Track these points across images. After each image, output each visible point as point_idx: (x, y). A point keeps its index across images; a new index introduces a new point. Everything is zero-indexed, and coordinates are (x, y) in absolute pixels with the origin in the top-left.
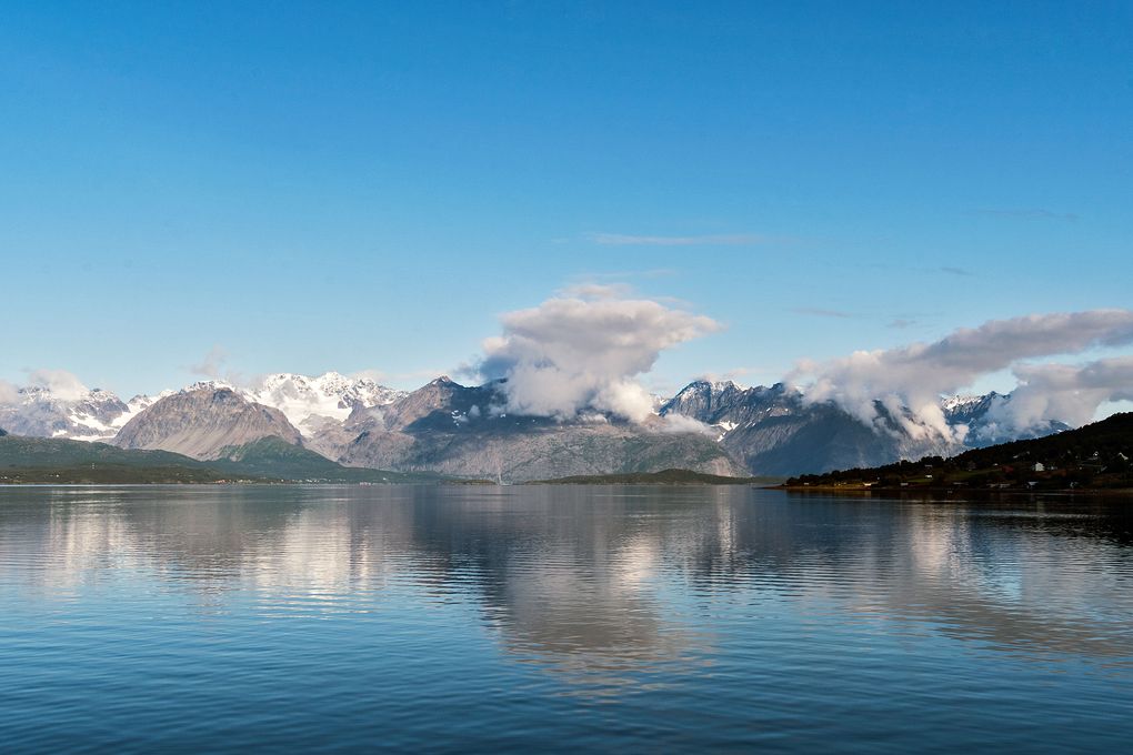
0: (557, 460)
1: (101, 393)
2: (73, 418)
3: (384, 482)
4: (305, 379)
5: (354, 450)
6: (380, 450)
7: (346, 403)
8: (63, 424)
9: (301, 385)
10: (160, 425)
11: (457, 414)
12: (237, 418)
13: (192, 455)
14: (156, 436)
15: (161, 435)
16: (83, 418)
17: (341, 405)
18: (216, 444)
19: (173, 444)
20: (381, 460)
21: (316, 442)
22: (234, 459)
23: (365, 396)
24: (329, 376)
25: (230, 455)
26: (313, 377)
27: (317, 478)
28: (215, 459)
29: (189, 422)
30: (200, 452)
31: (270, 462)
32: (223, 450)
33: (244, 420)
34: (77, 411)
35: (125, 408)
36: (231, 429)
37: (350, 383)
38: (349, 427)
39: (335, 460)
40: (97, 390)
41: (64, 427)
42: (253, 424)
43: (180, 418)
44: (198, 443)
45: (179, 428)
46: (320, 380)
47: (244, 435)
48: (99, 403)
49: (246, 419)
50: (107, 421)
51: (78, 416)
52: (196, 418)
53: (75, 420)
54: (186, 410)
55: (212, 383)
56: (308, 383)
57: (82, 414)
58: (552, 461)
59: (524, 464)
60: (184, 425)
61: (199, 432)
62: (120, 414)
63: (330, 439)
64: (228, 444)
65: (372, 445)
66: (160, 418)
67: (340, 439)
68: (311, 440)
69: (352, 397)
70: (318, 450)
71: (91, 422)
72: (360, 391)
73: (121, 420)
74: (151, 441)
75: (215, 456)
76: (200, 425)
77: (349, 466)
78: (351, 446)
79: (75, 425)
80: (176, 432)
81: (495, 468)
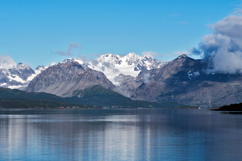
0: (239, 96)
1: (23, 65)
2: (10, 77)
3: (150, 107)
4: (118, 56)
5: (138, 91)
6: (151, 92)
7: (138, 68)
8: (5, 80)
9: (116, 60)
10: (45, 80)
11: (190, 73)
12: (81, 76)
13: (60, 95)
14: (44, 86)
15: (46, 85)
16: (14, 77)
17: (136, 69)
18: (71, 89)
19: (51, 90)
20: (151, 96)
21: (121, 88)
22: (79, 96)
23: (148, 65)
24: (130, 55)
25: (77, 95)
26: (122, 56)
27: (117, 105)
28: (71, 96)
29: (59, 79)
30: (63, 93)
31: (96, 98)
32: (74, 92)
33: (84, 77)
34: (11, 74)
35: (34, 72)
36: (78, 82)
37: (141, 58)
38: (138, 80)
39: (129, 96)
40: (21, 64)
41: (6, 82)
42: (88, 79)
43: (54, 77)
44: (63, 89)
45: (54, 82)
46: (126, 57)
47: (84, 85)
48: (21, 70)
49: (85, 77)
50: (25, 78)
51: (12, 76)
52: (62, 77)
53: (10, 78)
54: (57, 73)
55: (73, 59)
56: (120, 59)
57: (14, 75)
58: (237, 97)
59: (222, 98)
60: (56, 80)
61: (63, 83)
62: (31, 75)
63: (127, 86)
64: (77, 89)
65: (147, 89)
66: (46, 77)
67: (133, 86)
68: (118, 87)
69: (141, 65)
70: (121, 92)
71: (18, 79)
72: (146, 62)
73: (31, 78)
74: (41, 88)
75: (70, 95)
76: (64, 80)
77: (135, 99)
78: (137, 90)
79: (11, 80)
80: (53, 83)
81: (208, 100)
